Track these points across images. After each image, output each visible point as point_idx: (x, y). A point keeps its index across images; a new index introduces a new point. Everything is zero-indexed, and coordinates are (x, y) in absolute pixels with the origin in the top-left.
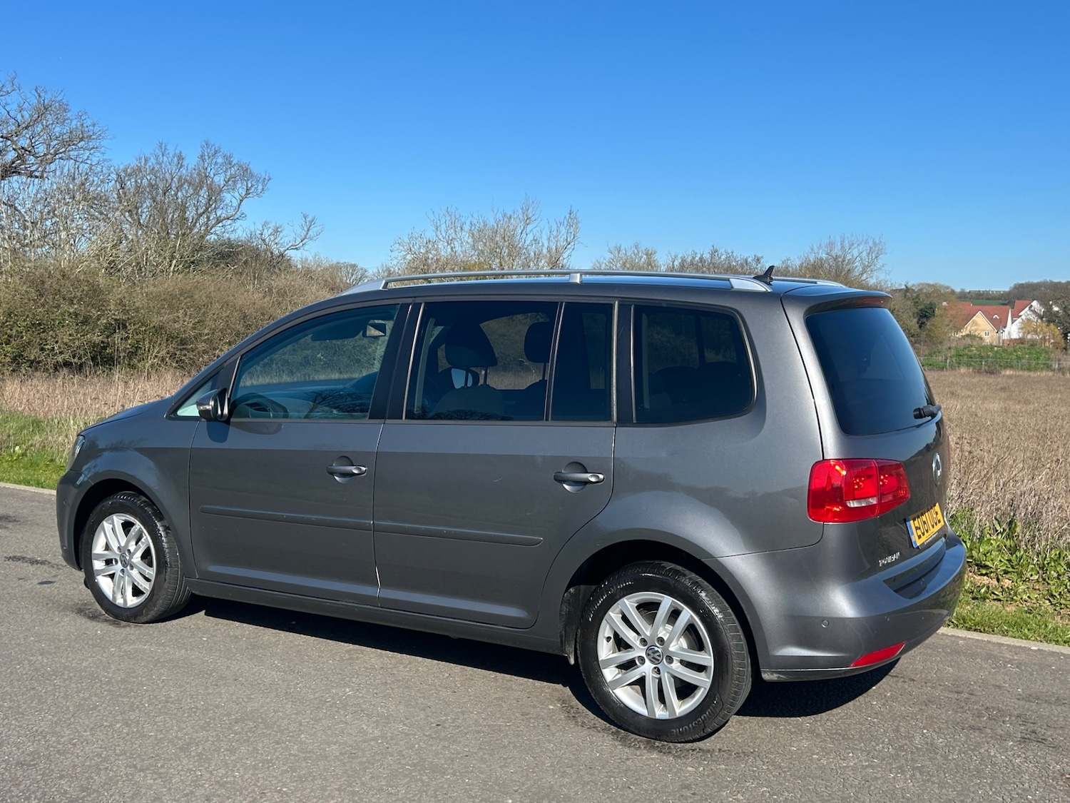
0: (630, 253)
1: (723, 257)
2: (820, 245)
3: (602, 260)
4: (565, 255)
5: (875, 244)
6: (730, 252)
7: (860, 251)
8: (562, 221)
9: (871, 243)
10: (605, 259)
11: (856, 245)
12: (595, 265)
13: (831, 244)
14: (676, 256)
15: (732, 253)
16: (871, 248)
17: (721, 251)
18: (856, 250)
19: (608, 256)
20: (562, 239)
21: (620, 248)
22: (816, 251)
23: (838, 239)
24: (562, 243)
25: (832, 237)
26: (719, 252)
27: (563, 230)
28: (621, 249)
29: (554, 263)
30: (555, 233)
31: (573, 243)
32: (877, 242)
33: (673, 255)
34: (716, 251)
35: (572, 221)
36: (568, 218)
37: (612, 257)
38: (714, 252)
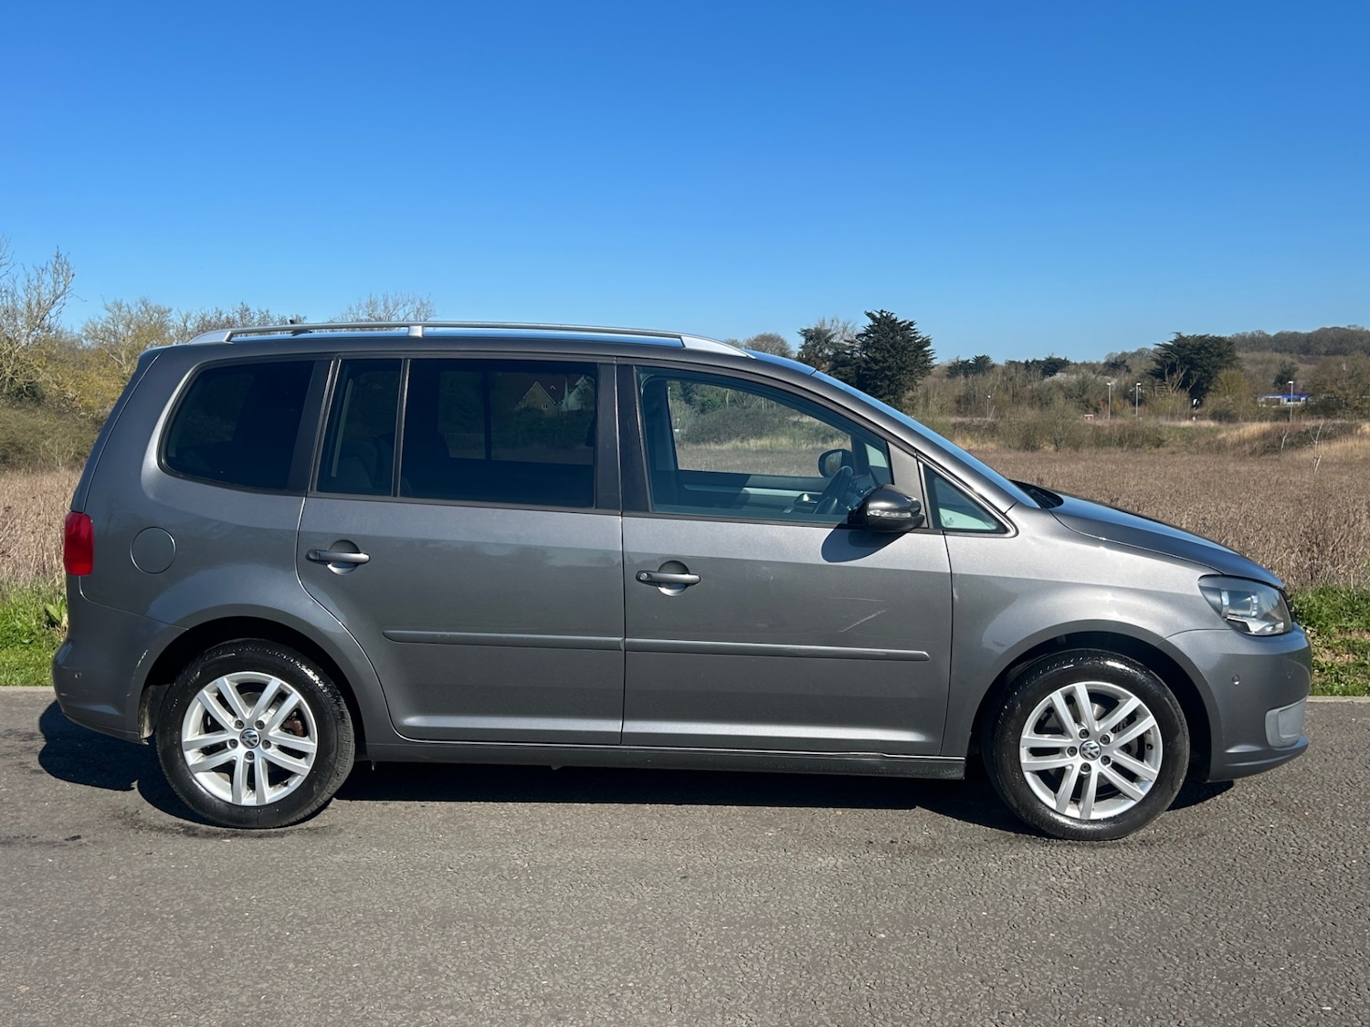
0: (135, 311)
1: (257, 317)
2: (360, 305)
3: (97, 319)
4: (53, 312)
5: (422, 304)
6: (264, 310)
7: (407, 312)
8: (44, 266)
9: (418, 304)
10: (100, 318)
11: (401, 306)
12: (87, 325)
13: (373, 305)
14: (188, 316)
15: (267, 312)
16: (418, 310)
17: (253, 309)
18: (402, 310)
19: (106, 315)
20: (47, 291)
21: (121, 304)
22: (355, 311)
23: (380, 298)
24: (47, 296)
25: (373, 296)
26: (251, 311)
27: (48, 278)
28: (124, 304)
29: (36, 321)
30: (35, 282)
31: (62, 297)
32: (425, 302)
33: (184, 313)
34: (247, 310)
35: (61, 268)
36: (54, 263)
37: (110, 315)
38: (245, 312)
